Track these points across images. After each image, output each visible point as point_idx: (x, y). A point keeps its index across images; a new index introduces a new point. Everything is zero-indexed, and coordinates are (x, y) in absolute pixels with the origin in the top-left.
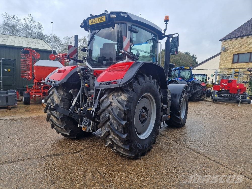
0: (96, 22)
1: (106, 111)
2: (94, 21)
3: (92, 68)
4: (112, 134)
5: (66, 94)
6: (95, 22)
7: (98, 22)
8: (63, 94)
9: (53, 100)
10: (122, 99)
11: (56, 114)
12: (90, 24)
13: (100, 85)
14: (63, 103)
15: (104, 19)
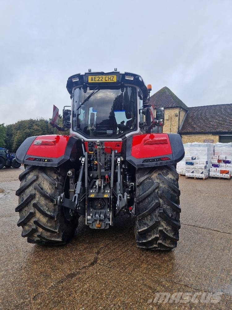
0: (100, 80)
1: (152, 196)
2: (97, 79)
3: (86, 140)
4: (163, 223)
5: (60, 178)
6: (98, 81)
7: (104, 81)
8: (57, 178)
9: (42, 189)
10: (171, 179)
11: (47, 211)
12: (90, 81)
13: (143, 162)
14: (58, 192)
15: (115, 79)
